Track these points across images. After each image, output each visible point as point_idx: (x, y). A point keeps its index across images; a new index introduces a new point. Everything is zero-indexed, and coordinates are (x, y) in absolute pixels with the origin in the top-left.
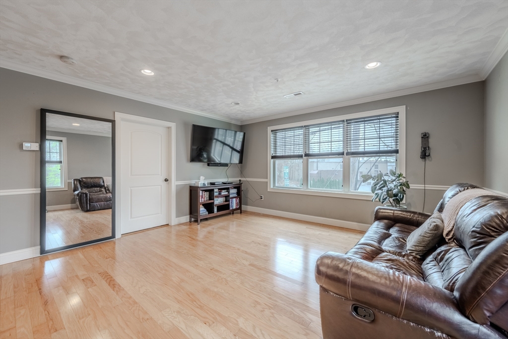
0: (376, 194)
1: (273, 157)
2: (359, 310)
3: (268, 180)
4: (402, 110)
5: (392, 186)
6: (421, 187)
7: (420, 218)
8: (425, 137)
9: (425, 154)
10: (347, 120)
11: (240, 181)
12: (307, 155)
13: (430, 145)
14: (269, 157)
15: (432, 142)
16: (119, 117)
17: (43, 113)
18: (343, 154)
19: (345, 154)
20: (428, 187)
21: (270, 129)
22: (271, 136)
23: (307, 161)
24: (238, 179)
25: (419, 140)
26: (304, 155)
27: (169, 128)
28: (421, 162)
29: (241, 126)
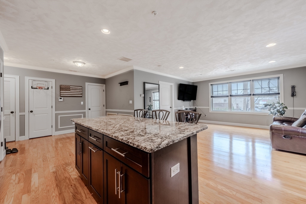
0: (271, 112)
1: (212, 97)
2: (286, 137)
3: (209, 107)
4: (281, 76)
5: (278, 108)
6: (292, 108)
7: (294, 120)
8: (293, 88)
9: (294, 94)
10: (252, 80)
11: (196, 108)
12: (231, 96)
13: (296, 91)
14: (210, 97)
15: (297, 89)
16: (160, 83)
17: (144, 83)
18: (251, 95)
19: (252, 95)
20: (295, 109)
21: (210, 84)
22: (210, 87)
23: (231, 98)
24: (195, 107)
25: (291, 89)
26: (229, 96)
27: (171, 86)
28: (292, 98)
29: (193, 82)
